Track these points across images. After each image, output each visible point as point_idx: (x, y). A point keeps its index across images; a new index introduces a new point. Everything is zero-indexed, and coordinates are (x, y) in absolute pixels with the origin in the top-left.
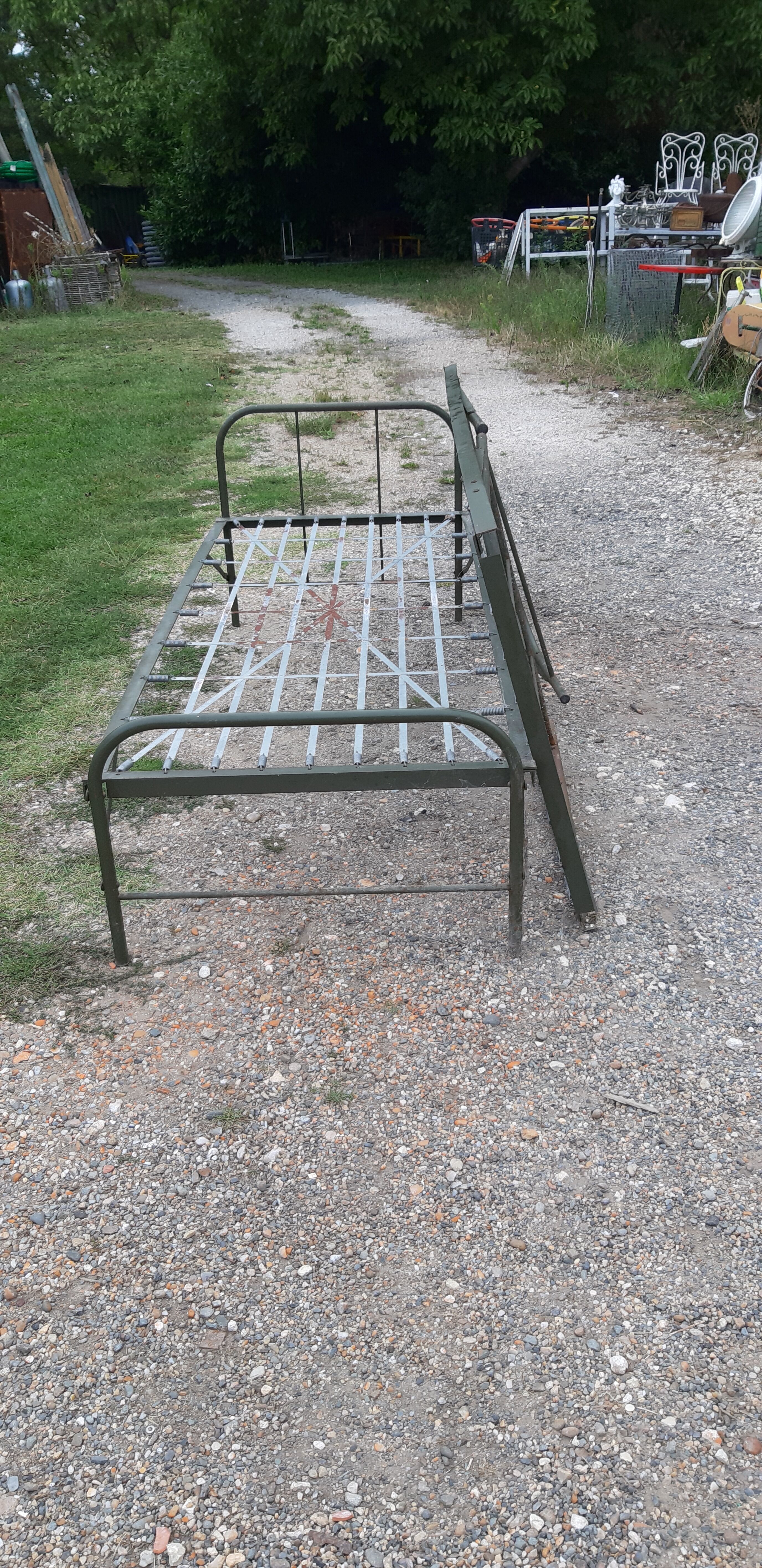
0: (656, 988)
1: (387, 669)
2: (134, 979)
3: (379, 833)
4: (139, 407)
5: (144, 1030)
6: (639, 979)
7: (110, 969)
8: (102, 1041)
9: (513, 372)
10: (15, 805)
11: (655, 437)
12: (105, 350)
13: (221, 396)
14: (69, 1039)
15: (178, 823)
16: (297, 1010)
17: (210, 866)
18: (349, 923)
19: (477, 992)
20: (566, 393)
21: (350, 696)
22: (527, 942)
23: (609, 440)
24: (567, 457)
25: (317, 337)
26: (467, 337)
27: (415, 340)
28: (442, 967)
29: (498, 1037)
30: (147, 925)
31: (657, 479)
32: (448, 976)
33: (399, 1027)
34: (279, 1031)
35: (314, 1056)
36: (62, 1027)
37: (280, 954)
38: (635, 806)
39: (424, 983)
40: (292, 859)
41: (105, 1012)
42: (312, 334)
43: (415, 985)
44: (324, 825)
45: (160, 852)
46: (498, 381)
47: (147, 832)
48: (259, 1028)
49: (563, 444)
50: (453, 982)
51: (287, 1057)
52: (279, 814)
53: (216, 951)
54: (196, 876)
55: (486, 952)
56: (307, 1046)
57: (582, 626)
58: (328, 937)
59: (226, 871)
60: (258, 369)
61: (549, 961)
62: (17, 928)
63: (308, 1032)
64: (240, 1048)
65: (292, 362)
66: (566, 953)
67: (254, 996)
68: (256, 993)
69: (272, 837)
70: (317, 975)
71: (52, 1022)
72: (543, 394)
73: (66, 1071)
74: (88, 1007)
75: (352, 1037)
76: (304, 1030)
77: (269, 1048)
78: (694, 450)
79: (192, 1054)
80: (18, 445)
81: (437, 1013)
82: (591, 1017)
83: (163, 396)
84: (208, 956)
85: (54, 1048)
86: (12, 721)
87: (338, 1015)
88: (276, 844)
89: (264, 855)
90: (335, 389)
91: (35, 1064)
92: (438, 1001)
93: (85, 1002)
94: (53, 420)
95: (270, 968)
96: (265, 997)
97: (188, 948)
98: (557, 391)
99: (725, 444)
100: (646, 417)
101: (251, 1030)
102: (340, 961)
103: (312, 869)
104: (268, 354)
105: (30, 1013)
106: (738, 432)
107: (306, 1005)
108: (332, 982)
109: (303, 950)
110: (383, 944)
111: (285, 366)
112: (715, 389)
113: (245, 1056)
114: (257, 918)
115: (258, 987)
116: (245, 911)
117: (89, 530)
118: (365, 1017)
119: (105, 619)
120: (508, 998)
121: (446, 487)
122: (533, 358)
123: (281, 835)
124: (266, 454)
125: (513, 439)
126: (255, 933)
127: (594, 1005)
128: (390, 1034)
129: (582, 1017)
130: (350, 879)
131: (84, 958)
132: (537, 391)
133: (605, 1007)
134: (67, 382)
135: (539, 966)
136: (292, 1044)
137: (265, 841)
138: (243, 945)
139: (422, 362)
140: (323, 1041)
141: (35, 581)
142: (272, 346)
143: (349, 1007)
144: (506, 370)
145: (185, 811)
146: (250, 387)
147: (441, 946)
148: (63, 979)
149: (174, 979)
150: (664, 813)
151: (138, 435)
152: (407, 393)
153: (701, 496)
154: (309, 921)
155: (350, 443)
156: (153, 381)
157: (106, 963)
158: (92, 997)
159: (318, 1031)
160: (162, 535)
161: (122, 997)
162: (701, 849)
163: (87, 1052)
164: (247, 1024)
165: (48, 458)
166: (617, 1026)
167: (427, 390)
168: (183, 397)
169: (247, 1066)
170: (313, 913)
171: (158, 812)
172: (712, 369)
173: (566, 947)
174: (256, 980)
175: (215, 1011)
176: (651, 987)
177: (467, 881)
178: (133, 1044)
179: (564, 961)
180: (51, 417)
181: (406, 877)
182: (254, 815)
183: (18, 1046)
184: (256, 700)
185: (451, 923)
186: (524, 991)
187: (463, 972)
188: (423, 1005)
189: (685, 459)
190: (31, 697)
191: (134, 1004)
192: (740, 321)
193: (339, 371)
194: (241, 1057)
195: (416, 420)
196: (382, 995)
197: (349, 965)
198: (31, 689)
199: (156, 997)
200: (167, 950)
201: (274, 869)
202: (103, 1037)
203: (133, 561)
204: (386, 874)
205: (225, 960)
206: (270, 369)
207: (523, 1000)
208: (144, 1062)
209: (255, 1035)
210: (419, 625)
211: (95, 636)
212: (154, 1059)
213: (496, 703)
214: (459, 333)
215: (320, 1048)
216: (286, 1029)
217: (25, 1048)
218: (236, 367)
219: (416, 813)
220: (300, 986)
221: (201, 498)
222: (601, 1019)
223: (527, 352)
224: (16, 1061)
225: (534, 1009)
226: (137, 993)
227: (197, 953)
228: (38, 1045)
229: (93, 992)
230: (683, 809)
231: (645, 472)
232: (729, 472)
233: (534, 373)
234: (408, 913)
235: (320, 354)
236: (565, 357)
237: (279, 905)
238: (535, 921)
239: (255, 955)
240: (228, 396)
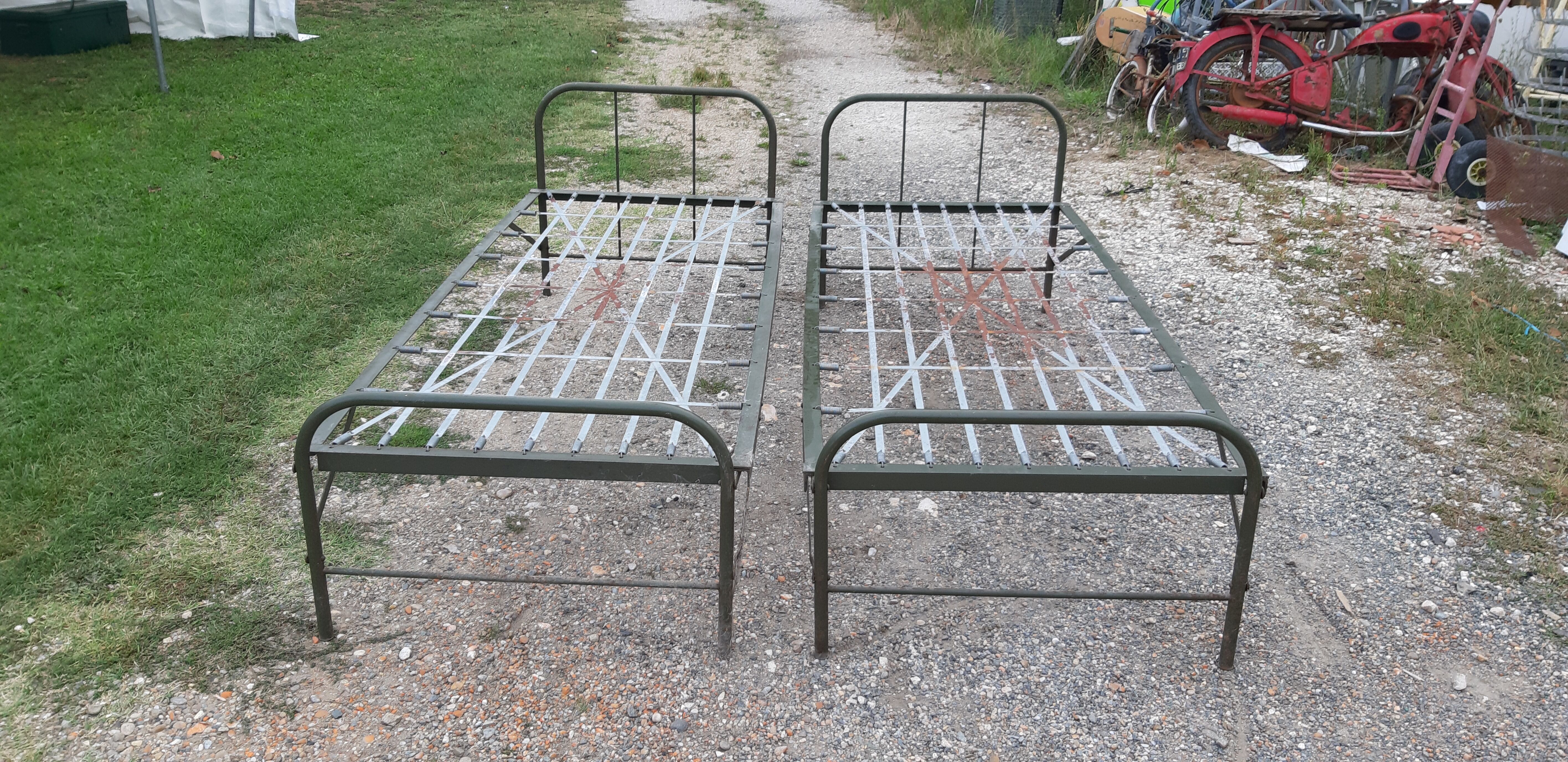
0: (855, 702)
1: (644, 355)
2: (333, 656)
3: (626, 518)
4: (519, 69)
5: (328, 709)
6: (840, 691)
7: (314, 643)
8: (281, 718)
9: (894, 58)
10: (271, 465)
11: (1014, 132)
12: (504, 10)
13: (602, 64)
14: (249, 714)
15: (427, 495)
16: (485, 701)
17: (444, 541)
18: (567, 612)
19: (674, 694)
20: (939, 82)
21: (639, 373)
22: (741, 644)
23: (967, 132)
24: (922, 146)
25: (713, 11)
26: (859, 21)
27: (809, 20)
28: (647, 665)
29: (681, 744)
30: (364, 600)
31: (1003, 174)
32: (650, 675)
33: (584, 727)
34: (461, 722)
35: (488, 751)
36: (245, 702)
37: (486, 639)
38: (888, 508)
39: (623, 682)
40: (530, 540)
41: (293, 689)
42: (709, 8)
43: (614, 682)
44: (572, 507)
45: (401, 524)
46: (877, 65)
47: (393, 502)
48: (441, 718)
49: (921, 133)
50: (652, 682)
51: (460, 751)
52: (532, 491)
53: (423, 632)
54: (428, 552)
55: (695, 652)
56: (485, 739)
57: (888, 318)
58: (542, 625)
59: (459, 548)
60: (647, 39)
61: (756, 666)
62: (234, 593)
63: (489, 725)
64: (416, 736)
65: (681, 34)
66: (776, 657)
67: (447, 683)
68: (450, 679)
69: (516, 516)
70: (516, 666)
71: (237, 695)
72: (916, 81)
73: (236, 747)
74: (278, 682)
75: (532, 734)
76: (486, 723)
77: (446, 739)
78: (1049, 147)
79: (367, 740)
80: (392, 98)
81: (626, 714)
82: (780, 728)
83: (545, 60)
84: (414, 637)
85: (231, 722)
86: (294, 378)
87: (525, 709)
88: (518, 523)
89: (502, 534)
90: (715, 64)
91: (207, 738)
92: (632, 701)
93: (277, 676)
94: (433, 77)
95: (472, 654)
96: (459, 685)
97: (398, 626)
98: (931, 80)
99: (1081, 142)
100: (1011, 111)
101: (433, 719)
102: (545, 652)
103: (547, 552)
104: (661, 24)
105: (218, 684)
106: (1095, 132)
107: (495, 697)
108: (530, 673)
109: (511, 638)
110: (594, 637)
111: (673, 38)
112: (1084, 86)
113: (419, 746)
114: (475, 600)
115: (454, 673)
116: (466, 591)
117: (434, 189)
118: (552, 714)
119: (419, 279)
120: (703, 702)
121: (796, 169)
122: (916, 46)
123: (527, 514)
124: (630, 124)
125: (874, 125)
126: (468, 616)
127: (787, 715)
128: (571, 733)
129: (772, 728)
130: (583, 564)
131: (290, 631)
132: (912, 79)
133: (797, 719)
134: (457, 39)
135: (746, 670)
136: (470, 737)
137: (509, 519)
138: (452, 628)
139: (808, 42)
140: (501, 736)
141: (364, 236)
142: (665, 16)
143: (538, 701)
144: (888, 55)
145: (438, 482)
146: (634, 56)
147: (653, 643)
148: (261, 651)
149: (373, 658)
150: (915, 517)
151: (509, 97)
152: (785, 72)
153: (1042, 194)
154: (526, 607)
155: (715, 118)
156: (540, 44)
157: (310, 637)
158: (286, 671)
159: (499, 725)
160: (501, 198)
161: (316, 675)
162: (942, 557)
163: (262, 729)
164: (431, 713)
165: (416, 114)
166: (804, 740)
167: (805, 71)
168: (565, 62)
169: (417, 756)
170: (533, 600)
171: (410, 483)
172: (1085, 67)
173: (778, 651)
174: (455, 666)
175: (403, 696)
176: (850, 700)
177: (699, 575)
178: (311, 725)
179: (772, 666)
180: (432, 73)
181: (638, 567)
182: (507, 491)
183: (196, 717)
184: (544, 371)
185: (670, 618)
186: (722, 696)
187: (666, 671)
188: (615, 705)
189: (1038, 156)
190: (322, 355)
191: (325, 682)
192: (1112, 23)
193: (725, 46)
194: (414, 747)
195: (786, 99)
196: (577, 691)
197: (553, 657)
198: (324, 346)
199: (349, 676)
200: (375, 628)
201: (509, 550)
202: (283, 714)
203: (465, 223)
204: (619, 562)
205: (430, 642)
206: (659, 40)
207: (718, 706)
208: (317, 745)
209: (435, 724)
210: (728, 306)
211: (404, 296)
212: (327, 742)
213: (782, 391)
214: (853, 15)
215: (496, 743)
216: (469, 720)
217: (204, 721)
218: (625, 35)
219: (668, 500)
220: (497, 675)
221: (552, 163)
222: (789, 731)
223: (912, 38)
224: (190, 733)
225: (726, 716)
226: (333, 670)
227: (405, 633)
228: (217, 718)
229: (288, 666)
230: (935, 514)
231: (994, 167)
232: (1075, 172)
233: (913, 59)
234: (629, 605)
235: (711, 28)
236: (947, 47)
237: (502, 588)
238: (754, 622)
239: (460, 640)
240: (609, 64)
